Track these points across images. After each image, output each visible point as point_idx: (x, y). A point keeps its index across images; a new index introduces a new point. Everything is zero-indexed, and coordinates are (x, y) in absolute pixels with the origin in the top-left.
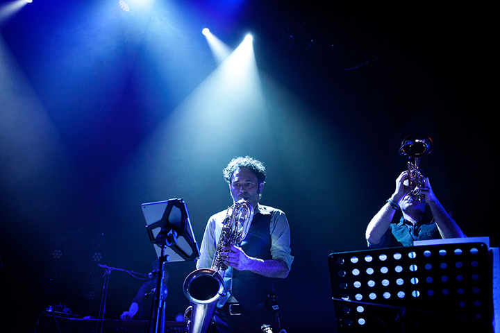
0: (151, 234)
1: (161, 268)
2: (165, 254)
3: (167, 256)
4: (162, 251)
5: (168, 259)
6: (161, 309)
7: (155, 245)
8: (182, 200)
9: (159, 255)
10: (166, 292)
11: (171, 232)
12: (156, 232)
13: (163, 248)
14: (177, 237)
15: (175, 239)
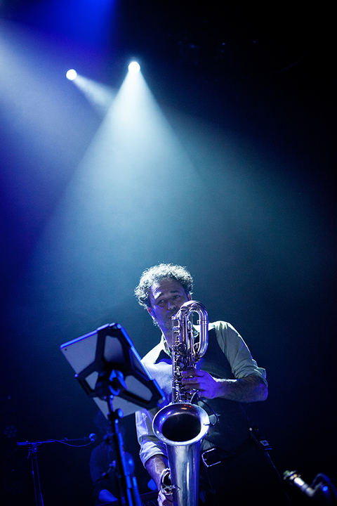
0: (86, 385)
1: (113, 430)
2: (114, 409)
3: (117, 410)
4: (110, 406)
5: (121, 414)
6: (132, 490)
7: (97, 400)
8: (116, 325)
9: (106, 412)
10: (131, 462)
11: (113, 375)
12: (92, 380)
13: (108, 401)
14: (124, 379)
15: (122, 382)
